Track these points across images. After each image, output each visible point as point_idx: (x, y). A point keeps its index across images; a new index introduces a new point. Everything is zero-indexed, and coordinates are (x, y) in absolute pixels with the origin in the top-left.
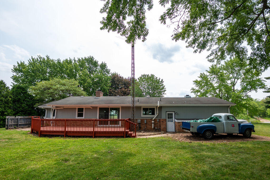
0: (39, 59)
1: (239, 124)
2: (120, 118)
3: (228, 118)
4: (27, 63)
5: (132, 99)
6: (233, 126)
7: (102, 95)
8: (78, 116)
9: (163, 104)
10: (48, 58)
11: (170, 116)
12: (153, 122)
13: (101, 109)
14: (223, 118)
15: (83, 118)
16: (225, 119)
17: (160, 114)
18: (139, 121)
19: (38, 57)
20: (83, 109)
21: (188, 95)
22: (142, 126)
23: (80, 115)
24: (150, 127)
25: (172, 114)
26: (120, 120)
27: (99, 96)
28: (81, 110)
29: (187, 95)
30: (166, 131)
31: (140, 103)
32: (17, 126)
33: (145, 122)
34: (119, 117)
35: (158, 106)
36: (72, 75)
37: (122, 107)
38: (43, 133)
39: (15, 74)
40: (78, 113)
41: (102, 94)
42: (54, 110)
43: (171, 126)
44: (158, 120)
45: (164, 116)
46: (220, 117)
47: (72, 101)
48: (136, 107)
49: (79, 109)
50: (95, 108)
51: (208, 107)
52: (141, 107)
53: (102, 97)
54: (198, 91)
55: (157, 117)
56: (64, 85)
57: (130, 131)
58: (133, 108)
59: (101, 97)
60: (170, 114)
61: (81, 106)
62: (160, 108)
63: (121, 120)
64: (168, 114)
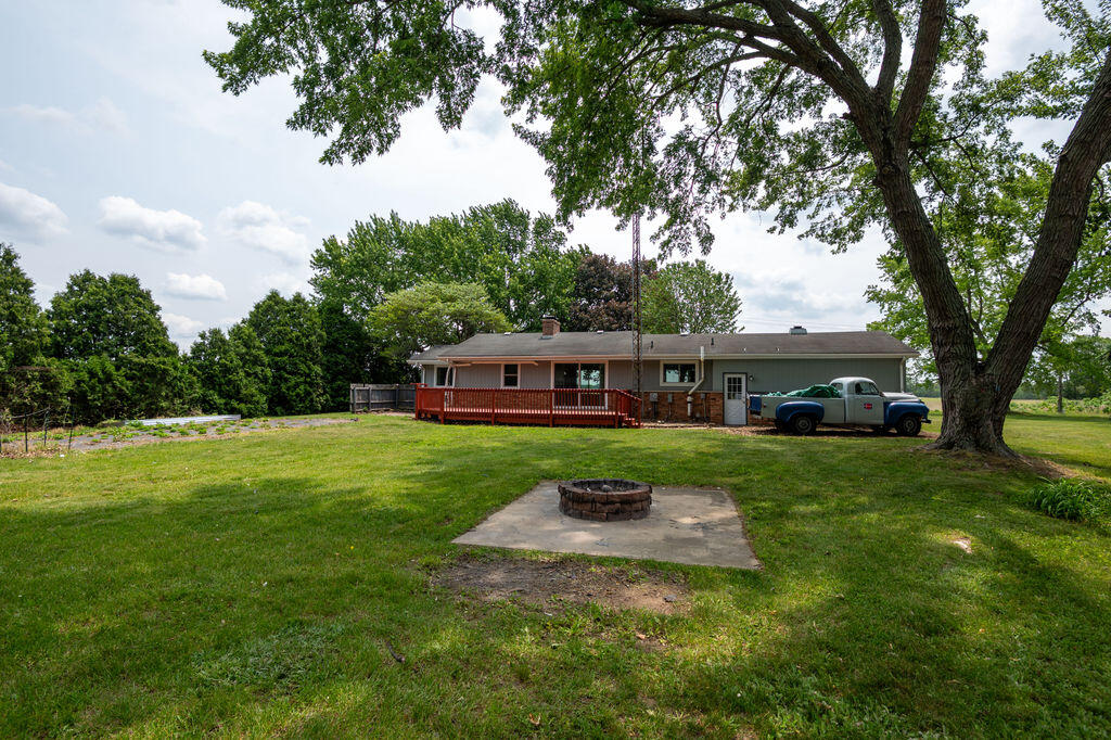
0: (374, 226)
1: (886, 404)
2: (606, 388)
3: (858, 388)
4: (343, 240)
5: (636, 342)
6: (869, 406)
7: (558, 328)
8: (506, 384)
9: (715, 354)
10: (393, 216)
11: (735, 386)
12: (689, 399)
13: (559, 367)
14: (845, 388)
15: (518, 387)
16: (848, 390)
17: (708, 380)
18: (654, 397)
19: (371, 221)
20: (516, 365)
21: (800, 327)
22: (662, 410)
23: (511, 381)
24: (683, 412)
25: (740, 379)
26: (606, 391)
27: (552, 334)
28: (511, 369)
29: (796, 328)
30: (721, 421)
31: (658, 351)
32: (368, 407)
33: (670, 400)
34: (602, 384)
35: (702, 359)
36: (464, 269)
37: (610, 361)
38: (448, 418)
39: (317, 272)
40: (506, 378)
41: (557, 325)
42: (451, 370)
43: (736, 408)
44: (703, 396)
45: (719, 384)
46: (841, 385)
47: (486, 346)
48: (645, 361)
49: (506, 366)
50: (545, 365)
51: (852, 360)
52: (658, 361)
53: (559, 337)
54: (891, 298)
55: (700, 388)
56: (452, 299)
57: (630, 416)
58: (638, 363)
59: (555, 335)
60: (734, 379)
61: (512, 360)
62: (709, 363)
63: (609, 392)
64: (729, 379)
